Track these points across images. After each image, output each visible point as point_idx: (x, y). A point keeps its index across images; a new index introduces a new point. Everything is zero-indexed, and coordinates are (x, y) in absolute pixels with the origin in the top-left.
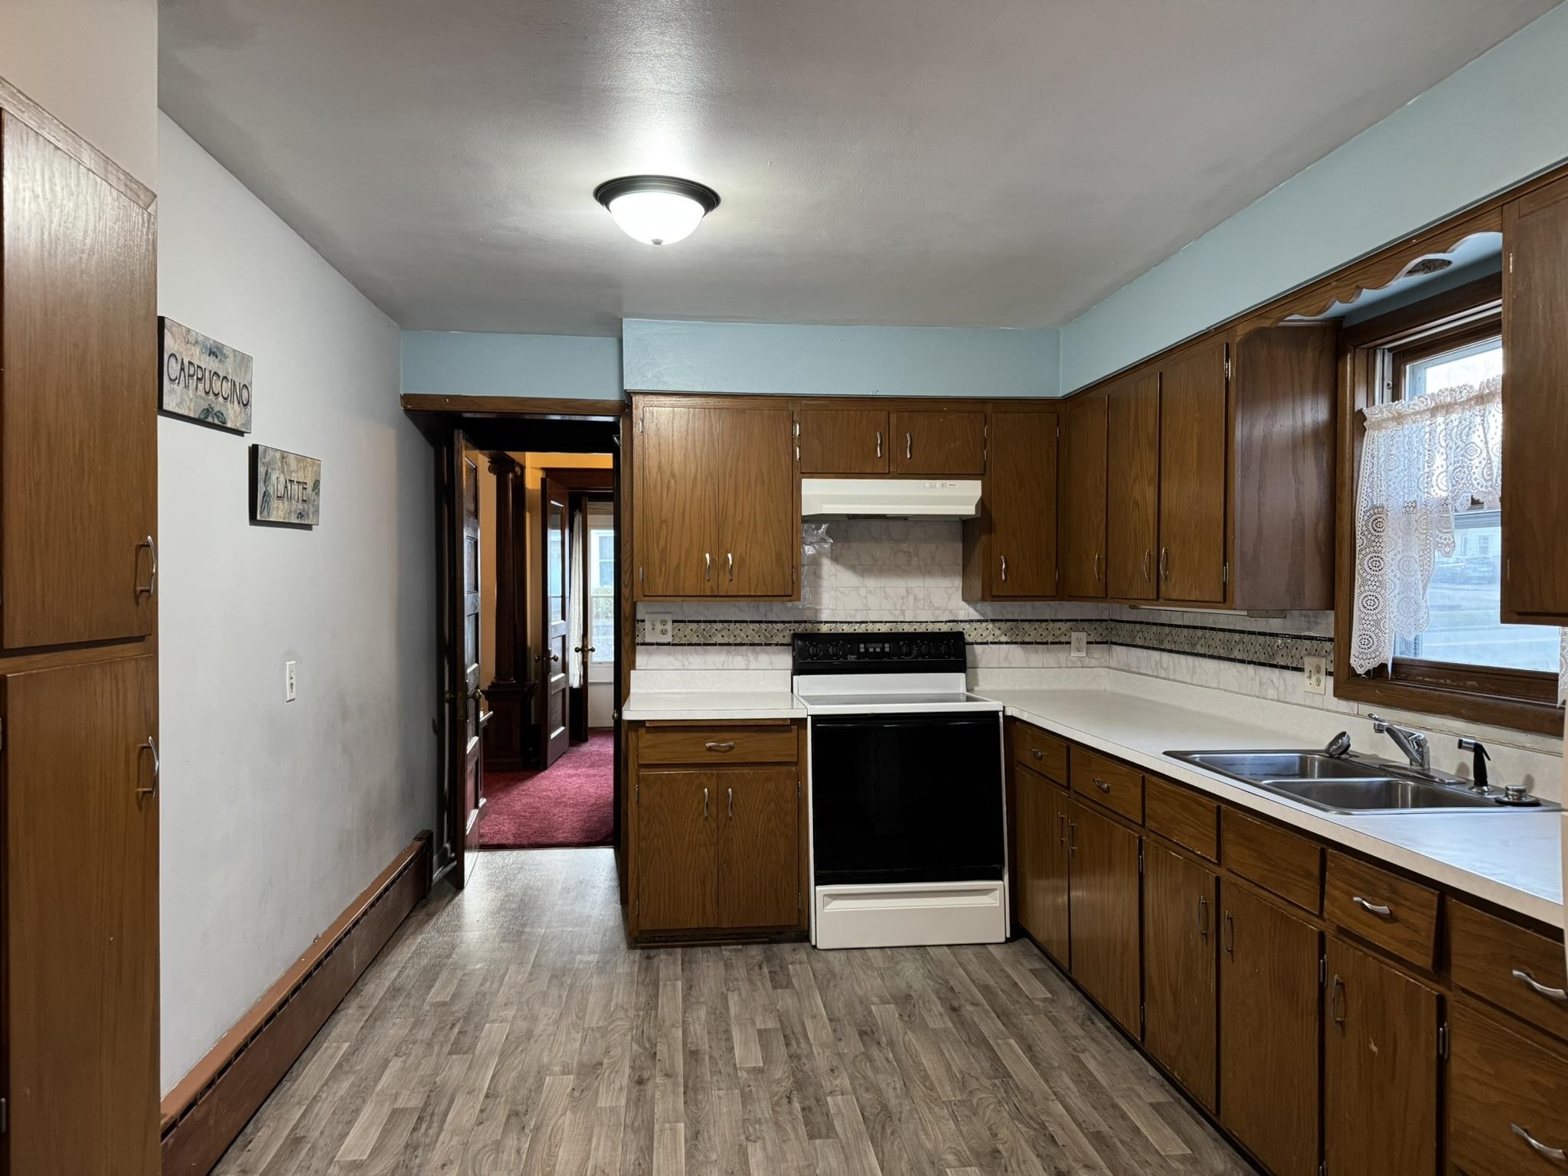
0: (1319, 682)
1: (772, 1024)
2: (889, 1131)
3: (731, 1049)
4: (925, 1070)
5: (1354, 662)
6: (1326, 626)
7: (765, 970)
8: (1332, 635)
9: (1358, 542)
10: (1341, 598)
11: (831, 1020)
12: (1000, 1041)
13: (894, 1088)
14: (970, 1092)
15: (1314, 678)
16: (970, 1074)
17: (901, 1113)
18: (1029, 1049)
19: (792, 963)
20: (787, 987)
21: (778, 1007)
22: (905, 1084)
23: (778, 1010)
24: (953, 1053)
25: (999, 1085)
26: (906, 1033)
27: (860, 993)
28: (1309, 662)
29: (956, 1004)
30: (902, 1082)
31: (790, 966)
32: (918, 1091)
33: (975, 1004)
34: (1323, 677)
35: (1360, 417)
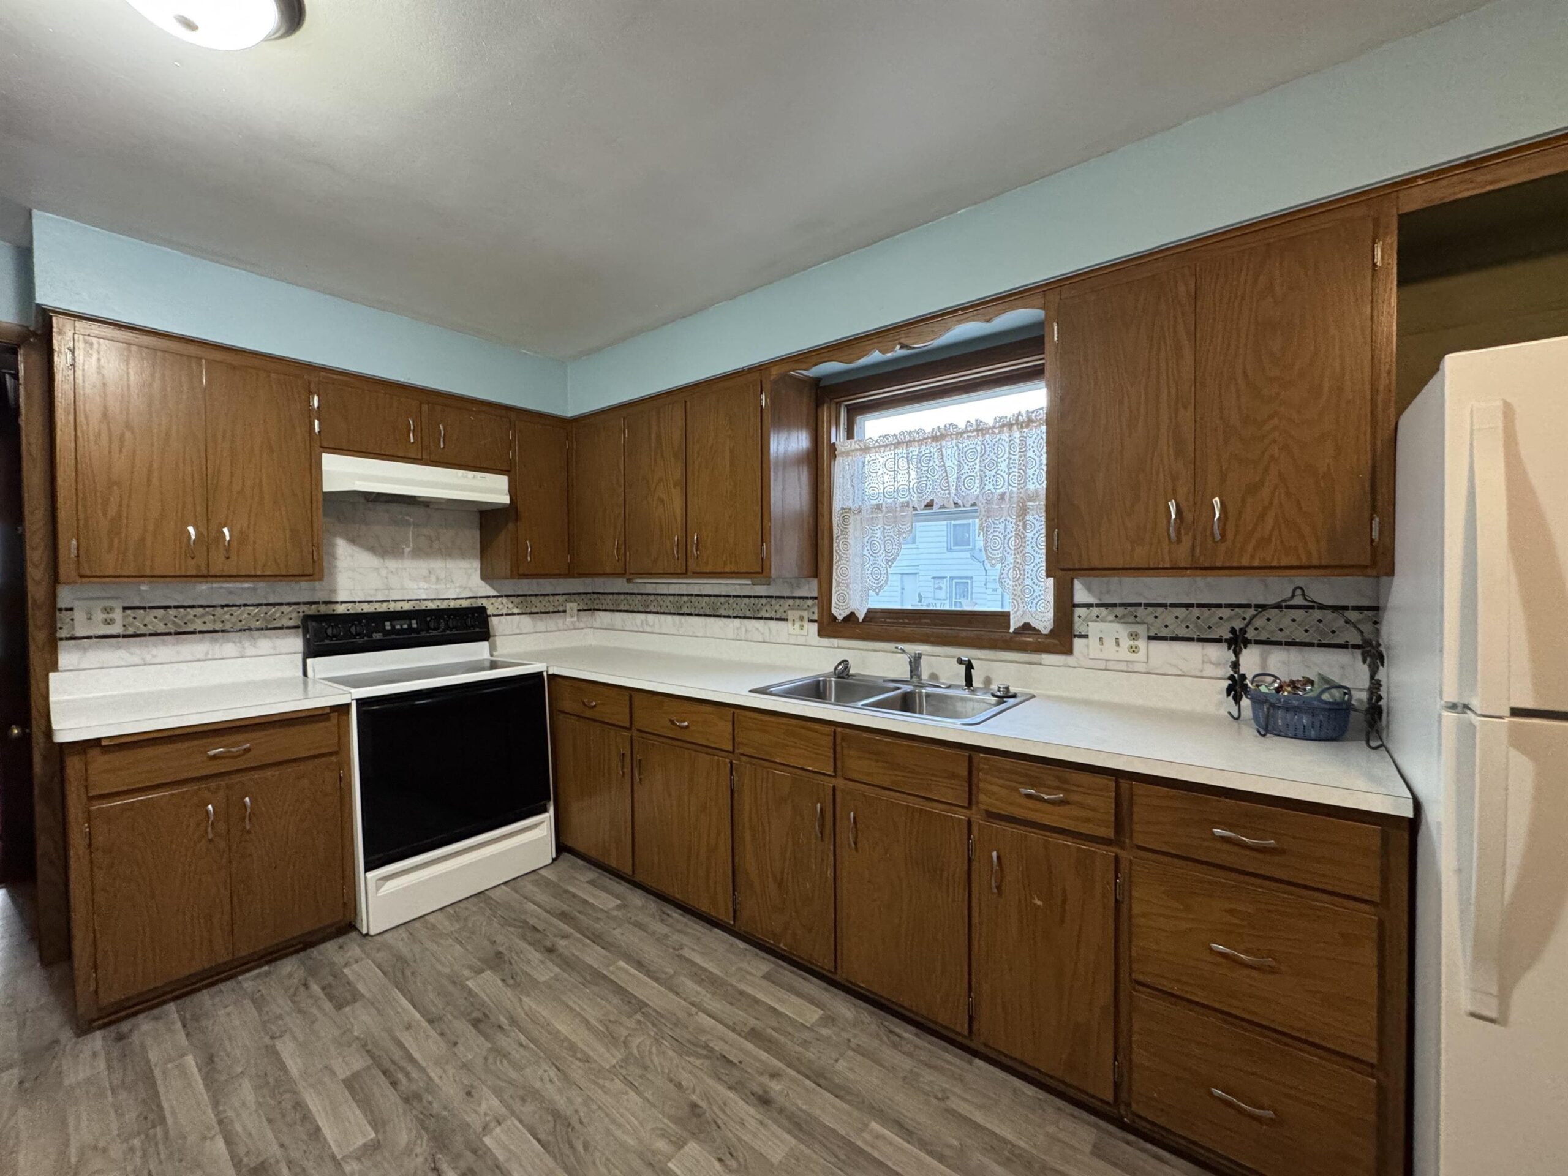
0: (802, 627)
1: (358, 1062)
2: (580, 1148)
3: (316, 1133)
4: (566, 1038)
5: (834, 611)
6: (811, 588)
7: (315, 988)
8: (815, 594)
9: (835, 531)
10: (823, 568)
11: (431, 1022)
12: (611, 968)
13: (551, 1081)
14: (624, 1043)
15: (797, 625)
16: (610, 1021)
17: (576, 1111)
18: (639, 965)
19: (346, 965)
20: (355, 1001)
21: (356, 1034)
22: (556, 1067)
23: (357, 1038)
24: (581, 1004)
25: (642, 1019)
26: (521, 1000)
27: (447, 970)
28: (791, 614)
29: (548, 944)
30: (554, 1068)
31: (345, 971)
32: (577, 1071)
33: (565, 936)
34: (806, 624)
35: (833, 448)
